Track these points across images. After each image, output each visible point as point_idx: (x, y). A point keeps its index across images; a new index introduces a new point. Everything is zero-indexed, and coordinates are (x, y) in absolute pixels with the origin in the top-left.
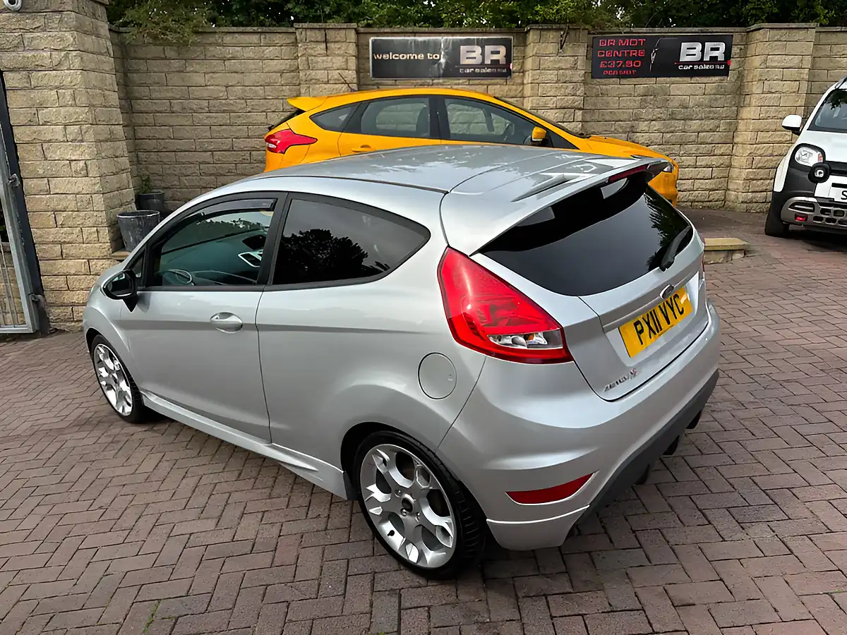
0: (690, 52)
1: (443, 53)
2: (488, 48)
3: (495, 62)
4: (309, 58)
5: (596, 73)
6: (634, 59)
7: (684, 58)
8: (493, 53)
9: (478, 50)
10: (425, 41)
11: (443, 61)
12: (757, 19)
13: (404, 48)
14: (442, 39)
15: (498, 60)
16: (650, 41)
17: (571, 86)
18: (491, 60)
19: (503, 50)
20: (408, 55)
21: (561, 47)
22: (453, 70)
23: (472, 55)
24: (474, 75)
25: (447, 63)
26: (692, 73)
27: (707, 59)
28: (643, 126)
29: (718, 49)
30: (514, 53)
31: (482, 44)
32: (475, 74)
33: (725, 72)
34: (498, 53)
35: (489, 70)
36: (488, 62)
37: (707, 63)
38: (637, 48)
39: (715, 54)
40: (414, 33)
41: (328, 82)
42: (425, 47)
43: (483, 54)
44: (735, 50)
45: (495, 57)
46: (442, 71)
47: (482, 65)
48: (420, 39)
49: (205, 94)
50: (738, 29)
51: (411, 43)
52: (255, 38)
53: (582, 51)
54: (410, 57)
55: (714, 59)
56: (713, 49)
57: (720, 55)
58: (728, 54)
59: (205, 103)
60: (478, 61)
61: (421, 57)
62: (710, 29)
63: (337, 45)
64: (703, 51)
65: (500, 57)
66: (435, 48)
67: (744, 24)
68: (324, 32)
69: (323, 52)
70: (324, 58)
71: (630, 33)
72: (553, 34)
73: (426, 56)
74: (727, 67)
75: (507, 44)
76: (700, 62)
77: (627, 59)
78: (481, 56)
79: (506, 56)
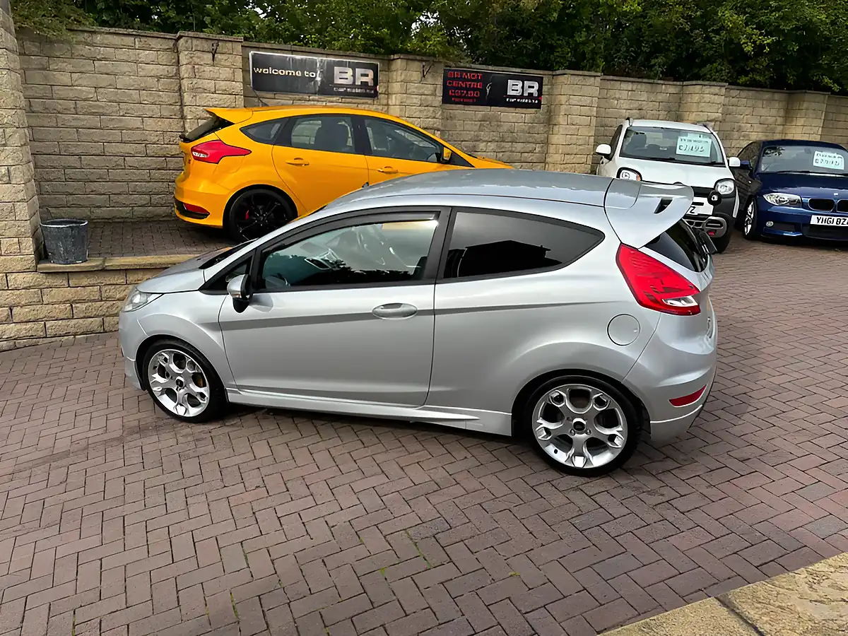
0: (514, 88)
1: (319, 72)
2: (359, 71)
3: (364, 84)
4: (196, 67)
5: (447, 99)
6: (474, 89)
7: (510, 93)
8: (362, 75)
9: (350, 71)
10: (302, 59)
11: (318, 79)
12: (560, 65)
13: (283, 64)
14: (318, 59)
15: (367, 82)
16: (486, 77)
17: (431, 109)
18: (361, 82)
19: (371, 73)
20: (287, 72)
21: (424, 76)
22: (328, 89)
23: (344, 76)
24: (345, 94)
25: (322, 81)
26: (516, 105)
27: (526, 94)
28: (482, 146)
29: (533, 87)
30: (381, 77)
31: (354, 67)
32: (347, 93)
33: (538, 106)
34: (367, 75)
35: (359, 91)
36: (358, 83)
37: (526, 98)
38: (477, 81)
39: (531, 91)
40: (293, 52)
41: (214, 93)
42: (301, 65)
43: (354, 76)
44: (545, 88)
45: (365, 79)
46: (317, 89)
47: (353, 85)
48: (298, 57)
49: (71, 95)
50: (546, 72)
51: (289, 59)
52: (129, 40)
53: (440, 81)
54: (289, 73)
55: (531, 94)
56: (530, 87)
57: (534, 91)
58: (540, 91)
59: (71, 104)
60: (350, 82)
61: (299, 74)
62: (528, 71)
63: (224, 57)
64: (523, 87)
65: (369, 79)
67: (551, 68)
68: (210, 43)
69: (210, 62)
70: (211, 68)
71: (471, 68)
72: (417, 63)
73: (303, 73)
74: (540, 101)
75: (375, 68)
76: (522, 97)
77: (468, 90)
78: (352, 78)
79: (373, 79)
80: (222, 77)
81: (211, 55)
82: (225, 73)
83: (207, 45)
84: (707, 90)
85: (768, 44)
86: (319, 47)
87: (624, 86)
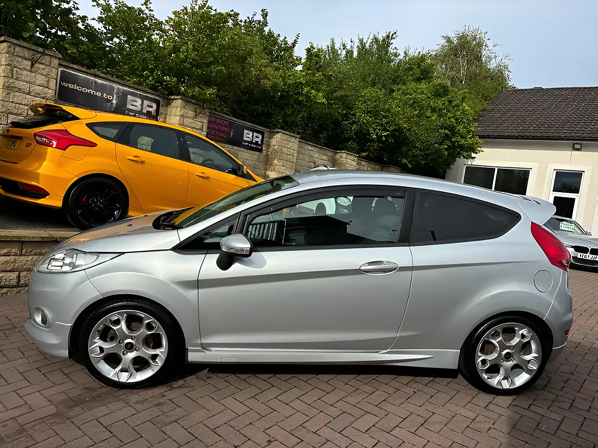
0: (248, 136)
1: (115, 96)
2: (146, 102)
3: (149, 112)
4: (14, 69)
6: (223, 132)
7: (245, 139)
8: (148, 106)
9: (139, 101)
10: (102, 84)
11: (114, 102)
12: (276, 127)
13: (87, 84)
14: (116, 86)
15: (151, 112)
18: (147, 111)
19: (155, 106)
20: (89, 90)
21: (196, 115)
22: (120, 110)
23: (135, 103)
25: (117, 104)
27: (254, 141)
29: (259, 138)
30: (161, 110)
31: (143, 98)
33: (260, 151)
34: (152, 107)
35: (145, 117)
36: (144, 111)
37: (254, 144)
38: (225, 126)
39: (257, 140)
40: (96, 76)
42: (102, 88)
43: (142, 105)
44: (265, 140)
45: (150, 109)
46: (113, 109)
47: (140, 112)
48: (100, 81)
50: (267, 129)
51: (92, 82)
53: (205, 121)
54: (90, 92)
55: (257, 142)
56: (257, 137)
57: (259, 140)
58: (262, 141)
60: (138, 109)
61: (99, 94)
62: (256, 126)
63: (42, 67)
64: (253, 136)
65: (153, 110)
66: (110, 91)
67: (269, 127)
68: (31, 53)
69: (29, 68)
70: (29, 73)
71: (222, 117)
72: (192, 105)
73: (102, 95)
74: (262, 148)
75: (158, 103)
76: (251, 142)
77: (220, 131)
78: (140, 106)
79: (156, 111)
80: (38, 82)
81: (29, 63)
82: (41, 79)
83: (27, 54)
84: (349, 157)
85: (384, 135)
86: (117, 77)
87: (307, 147)
